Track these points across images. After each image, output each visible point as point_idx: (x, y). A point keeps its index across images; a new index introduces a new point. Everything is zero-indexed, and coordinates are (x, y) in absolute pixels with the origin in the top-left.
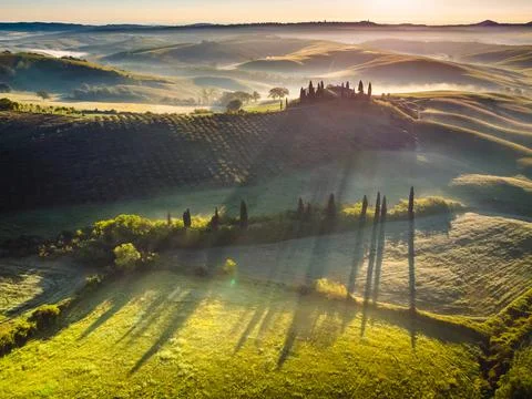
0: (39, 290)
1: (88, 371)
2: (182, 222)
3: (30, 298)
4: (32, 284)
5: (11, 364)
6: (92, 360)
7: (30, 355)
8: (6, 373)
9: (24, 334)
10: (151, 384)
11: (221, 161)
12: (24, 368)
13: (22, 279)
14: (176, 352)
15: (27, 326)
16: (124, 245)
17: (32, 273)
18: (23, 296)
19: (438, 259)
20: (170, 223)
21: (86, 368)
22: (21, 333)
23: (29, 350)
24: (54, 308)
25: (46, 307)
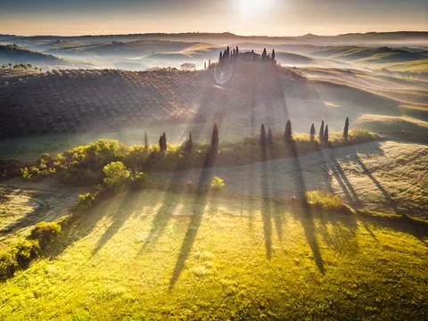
0: (30, 209)
1: (119, 295)
2: (157, 146)
3: (20, 217)
4: (22, 204)
5: (17, 290)
6: (116, 281)
7: (39, 279)
8: (14, 303)
9: (27, 254)
10: (201, 307)
11: (171, 103)
12: (36, 296)
13: (8, 199)
14: (209, 267)
15: (29, 244)
16: (113, 163)
17: (18, 194)
18: (13, 215)
19: (392, 175)
20: (146, 147)
21: (115, 291)
22: (23, 253)
23: (35, 272)
24: (54, 224)
25: (44, 224)
